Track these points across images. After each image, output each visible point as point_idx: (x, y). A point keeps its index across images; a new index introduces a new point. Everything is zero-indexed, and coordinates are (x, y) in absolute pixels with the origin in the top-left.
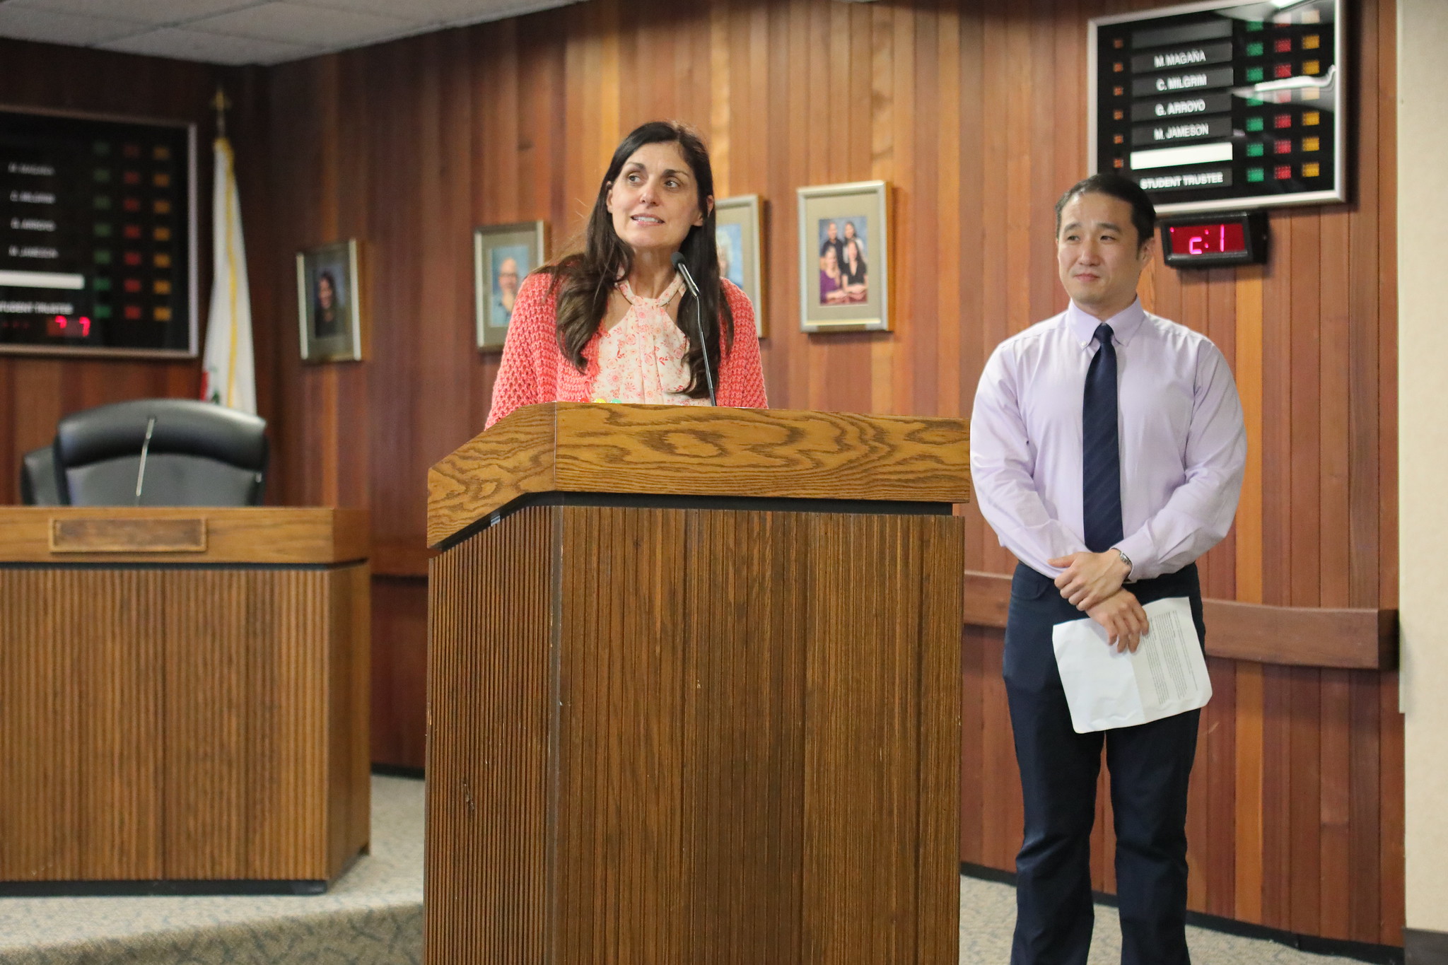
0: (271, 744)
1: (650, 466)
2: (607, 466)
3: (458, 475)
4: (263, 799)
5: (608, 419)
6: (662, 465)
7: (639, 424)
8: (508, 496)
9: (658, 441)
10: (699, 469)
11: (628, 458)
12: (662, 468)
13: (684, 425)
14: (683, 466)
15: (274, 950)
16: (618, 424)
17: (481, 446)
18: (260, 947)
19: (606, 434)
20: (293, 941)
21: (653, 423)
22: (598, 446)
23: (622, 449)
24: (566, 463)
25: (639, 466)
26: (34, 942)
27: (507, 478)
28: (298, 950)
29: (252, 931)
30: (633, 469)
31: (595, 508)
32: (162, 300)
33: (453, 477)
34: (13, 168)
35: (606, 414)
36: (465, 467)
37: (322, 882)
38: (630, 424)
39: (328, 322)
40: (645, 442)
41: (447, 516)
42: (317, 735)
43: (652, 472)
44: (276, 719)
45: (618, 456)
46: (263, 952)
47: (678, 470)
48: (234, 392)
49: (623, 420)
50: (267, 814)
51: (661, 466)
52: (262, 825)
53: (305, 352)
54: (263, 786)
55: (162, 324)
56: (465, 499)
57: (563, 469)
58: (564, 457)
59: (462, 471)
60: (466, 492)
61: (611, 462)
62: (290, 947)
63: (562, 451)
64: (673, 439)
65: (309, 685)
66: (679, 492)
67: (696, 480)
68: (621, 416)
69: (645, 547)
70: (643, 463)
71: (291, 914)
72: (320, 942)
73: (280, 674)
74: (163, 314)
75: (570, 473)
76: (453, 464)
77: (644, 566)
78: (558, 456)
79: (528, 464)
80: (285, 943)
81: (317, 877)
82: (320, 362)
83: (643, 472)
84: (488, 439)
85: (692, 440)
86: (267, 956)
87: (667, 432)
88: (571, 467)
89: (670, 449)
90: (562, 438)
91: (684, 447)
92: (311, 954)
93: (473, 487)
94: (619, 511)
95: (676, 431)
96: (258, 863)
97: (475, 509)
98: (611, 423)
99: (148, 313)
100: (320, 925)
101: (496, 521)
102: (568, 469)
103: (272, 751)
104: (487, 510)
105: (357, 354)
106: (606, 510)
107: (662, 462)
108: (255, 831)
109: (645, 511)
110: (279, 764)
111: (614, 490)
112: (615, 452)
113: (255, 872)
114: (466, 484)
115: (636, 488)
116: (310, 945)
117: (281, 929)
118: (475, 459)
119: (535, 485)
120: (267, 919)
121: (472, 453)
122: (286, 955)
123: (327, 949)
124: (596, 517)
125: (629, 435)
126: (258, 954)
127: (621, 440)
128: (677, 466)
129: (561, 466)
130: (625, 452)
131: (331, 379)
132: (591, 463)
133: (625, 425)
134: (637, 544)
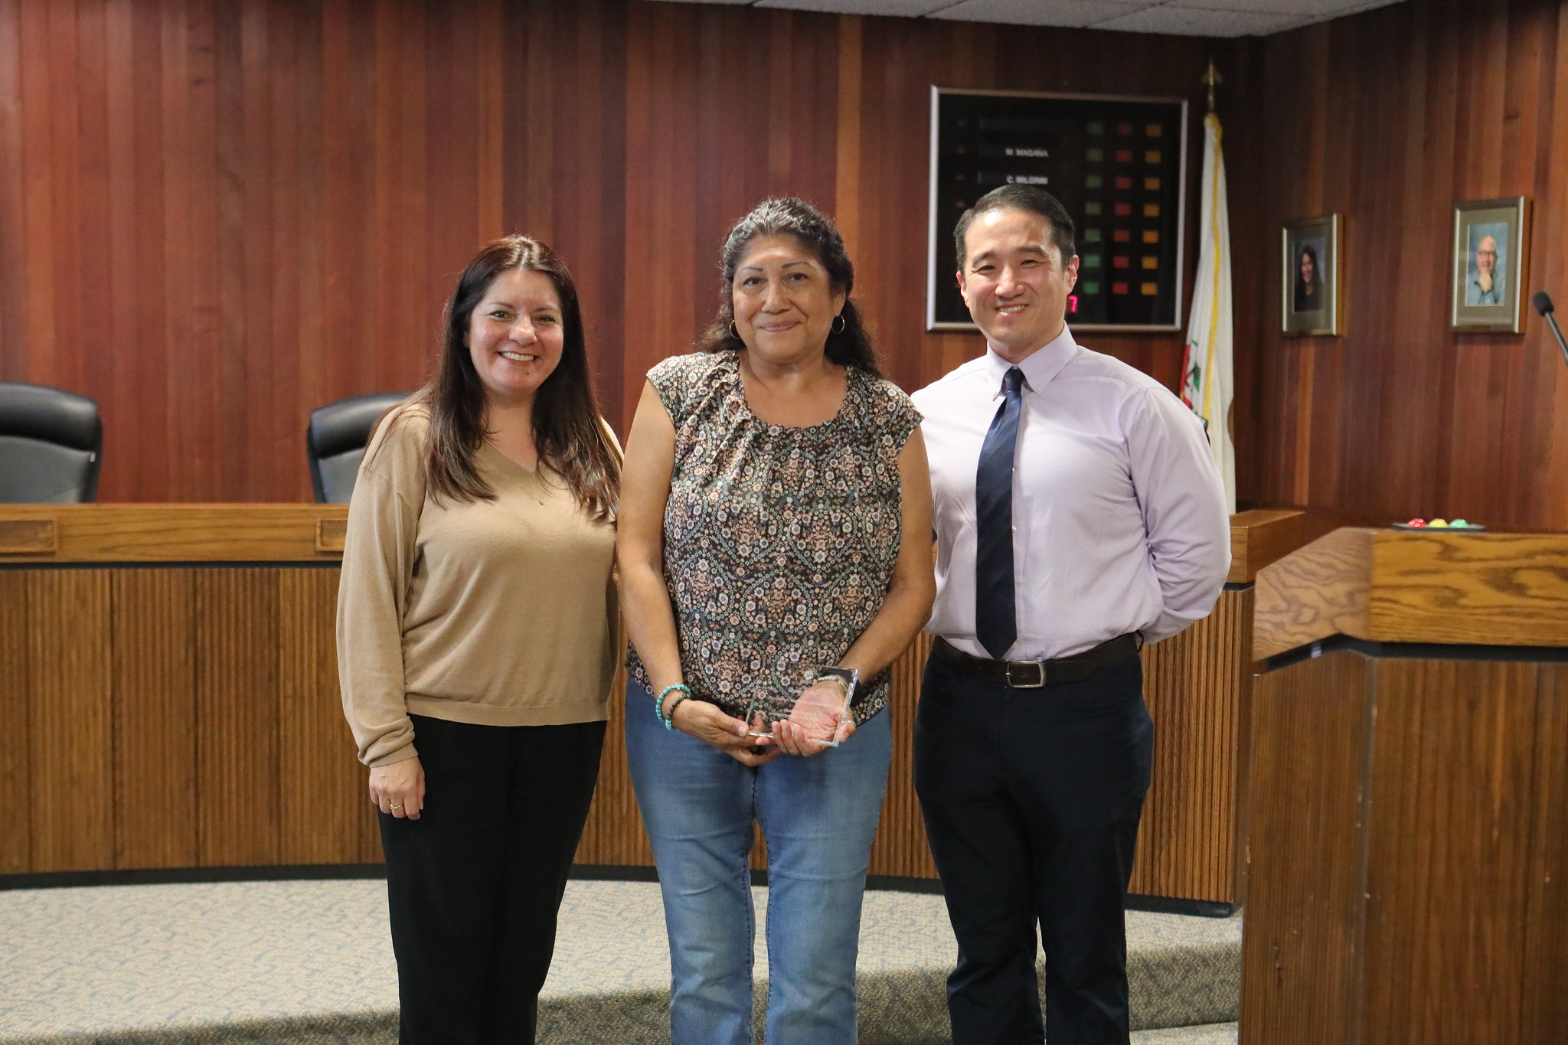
0: (1179, 763)
1: (1489, 611)
2: (1437, 611)
3: (1282, 589)
4: (1170, 820)
5: (1440, 554)
6: (1510, 610)
7: (1481, 560)
8: (1325, 631)
9: (1504, 580)
10: (1558, 614)
11: (1464, 601)
12: (1509, 614)
13: (1540, 560)
14: (1536, 611)
15: (1168, 981)
16: (1450, 559)
17: (1302, 562)
18: (1152, 977)
19: (1436, 572)
20: (1187, 972)
21: (1498, 559)
22: (1426, 587)
23: (1456, 591)
24: (1382, 608)
25: (1477, 611)
26: (921, 964)
27: (1324, 608)
28: (1192, 982)
29: (1145, 961)
30: (1473, 614)
31: (1420, 661)
32: (1150, 276)
33: (1277, 589)
34: (1009, 152)
35: (1436, 548)
36: (1288, 583)
37: (1226, 905)
38: (1468, 560)
39: (1306, 298)
40: (1487, 582)
41: (1271, 632)
42: (1225, 757)
43: (1494, 618)
44: (1184, 739)
45: (1451, 598)
46: (1155, 982)
47: (1530, 615)
48: (1213, 366)
49: (1460, 555)
50: (1173, 833)
51: (1506, 610)
52: (1168, 843)
53: (1285, 328)
54: (1171, 804)
55: (1150, 298)
56: (1285, 618)
57: (1378, 614)
58: (1381, 600)
59: (1285, 585)
60: (1287, 611)
61: (1441, 605)
62: (1184, 979)
63: (1377, 593)
64: (1523, 577)
65: (1218, 706)
66: (1530, 643)
67: (1552, 627)
68: (1456, 549)
69: (1483, 708)
70: (1482, 607)
71: (1186, 943)
72: (1216, 974)
73: (1190, 693)
74: (1149, 289)
75: (1388, 620)
76: (1278, 574)
77: (1481, 731)
78: (1373, 599)
79: (1343, 599)
80: (1179, 973)
81: (1222, 900)
82: (1300, 336)
83: (1484, 618)
84: (1311, 557)
85: (1551, 579)
86: (1159, 985)
87: (1517, 569)
88: (1392, 613)
89: (1520, 590)
90: (1380, 578)
91: (1541, 588)
92: (1207, 986)
93: (1294, 608)
94: (1450, 664)
95: (1529, 568)
96: (1163, 881)
97: (1294, 634)
98: (1444, 559)
99: (1135, 288)
100: (1216, 956)
101: (1316, 653)
102: (1384, 615)
103: (1179, 770)
104: (1306, 640)
105: (1334, 332)
106: (1434, 663)
107: (1505, 607)
108: (1161, 849)
109: (1484, 665)
110: (1187, 781)
111: (1444, 640)
112: (1448, 593)
113: (1160, 889)
114: (1288, 601)
115: (1472, 637)
116: (1205, 976)
117: (1174, 959)
118: (1297, 576)
119: (1350, 627)
120: (1160, 948)
121: (1293, 567)
122: (1179, 985)
123: (1222, 982)
124: (1420, 673)
125: (1467, 572)
126: (1150, 983)
127: (1455, 579)
128: (1530, 610)
129: (1377, 611)
130: (1460, 593)
131: (1309, 353)
132: (1414, 607)
133: (1462, 560)
134: (1472, 705)
